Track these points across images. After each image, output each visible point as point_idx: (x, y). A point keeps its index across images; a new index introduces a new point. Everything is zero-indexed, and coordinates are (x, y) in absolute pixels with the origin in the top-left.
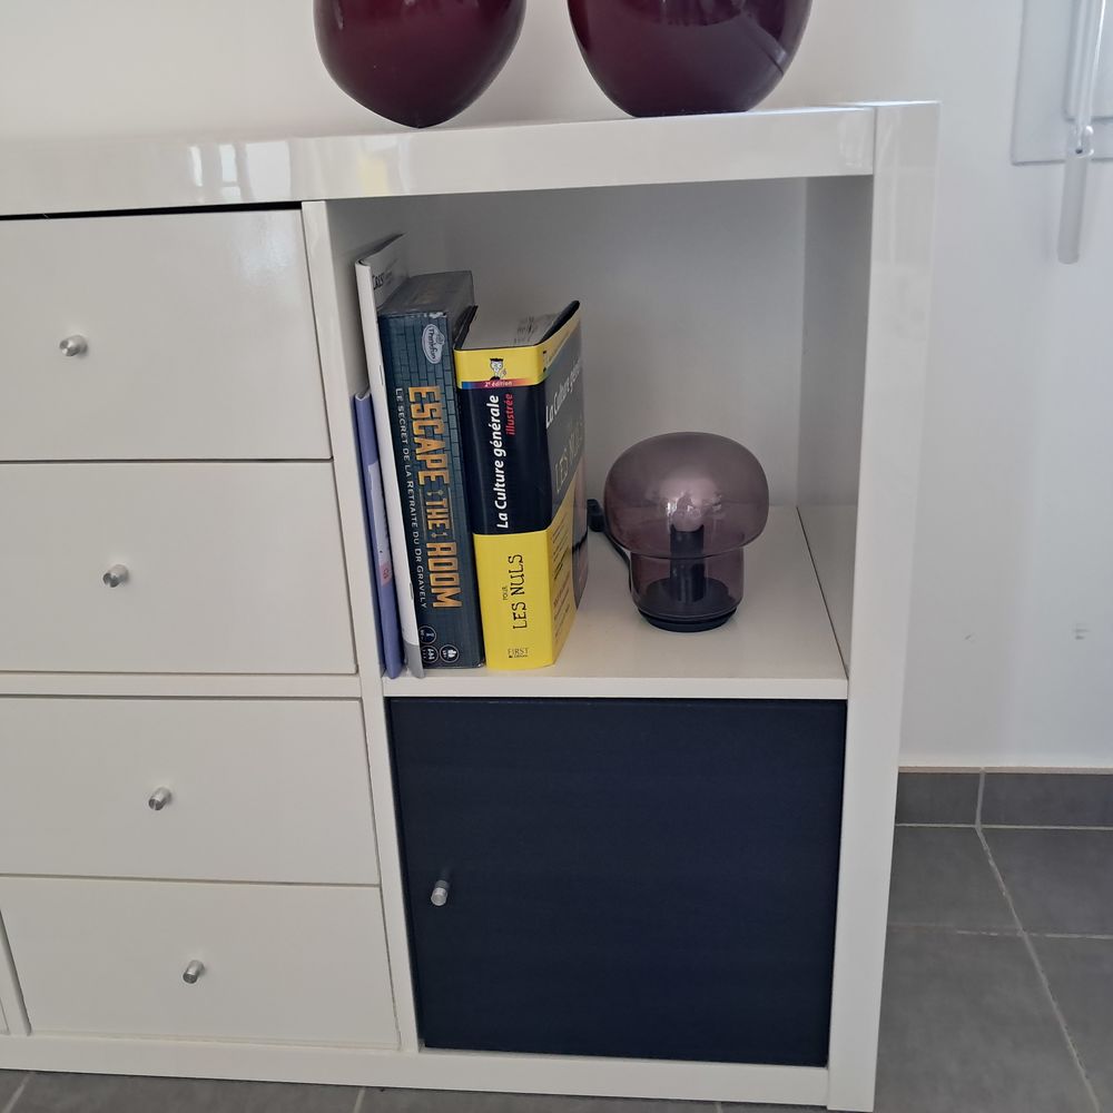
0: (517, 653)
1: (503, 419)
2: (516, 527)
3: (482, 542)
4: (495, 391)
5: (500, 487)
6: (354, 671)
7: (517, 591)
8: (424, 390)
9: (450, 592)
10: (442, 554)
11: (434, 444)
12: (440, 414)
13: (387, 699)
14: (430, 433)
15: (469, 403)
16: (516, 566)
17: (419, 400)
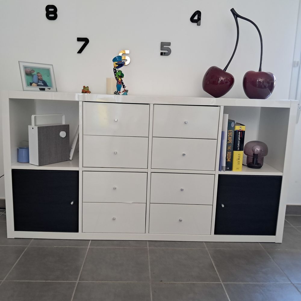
0: (238, 169)
1: (240, 135)
2: (240, 150)
3: (235, 152)
4: (240, 131)
5: (239, 144)
6: (215, 170)
7: (239, 159)
8: (231, 131)
9: (230, 159)
10: (230, 153)
11: (231, 138)
12: (232, 134)
13: (219, 175)
14: (230, 136)
15: (236, 133)
16: (239, 156)
17: (230, 132)
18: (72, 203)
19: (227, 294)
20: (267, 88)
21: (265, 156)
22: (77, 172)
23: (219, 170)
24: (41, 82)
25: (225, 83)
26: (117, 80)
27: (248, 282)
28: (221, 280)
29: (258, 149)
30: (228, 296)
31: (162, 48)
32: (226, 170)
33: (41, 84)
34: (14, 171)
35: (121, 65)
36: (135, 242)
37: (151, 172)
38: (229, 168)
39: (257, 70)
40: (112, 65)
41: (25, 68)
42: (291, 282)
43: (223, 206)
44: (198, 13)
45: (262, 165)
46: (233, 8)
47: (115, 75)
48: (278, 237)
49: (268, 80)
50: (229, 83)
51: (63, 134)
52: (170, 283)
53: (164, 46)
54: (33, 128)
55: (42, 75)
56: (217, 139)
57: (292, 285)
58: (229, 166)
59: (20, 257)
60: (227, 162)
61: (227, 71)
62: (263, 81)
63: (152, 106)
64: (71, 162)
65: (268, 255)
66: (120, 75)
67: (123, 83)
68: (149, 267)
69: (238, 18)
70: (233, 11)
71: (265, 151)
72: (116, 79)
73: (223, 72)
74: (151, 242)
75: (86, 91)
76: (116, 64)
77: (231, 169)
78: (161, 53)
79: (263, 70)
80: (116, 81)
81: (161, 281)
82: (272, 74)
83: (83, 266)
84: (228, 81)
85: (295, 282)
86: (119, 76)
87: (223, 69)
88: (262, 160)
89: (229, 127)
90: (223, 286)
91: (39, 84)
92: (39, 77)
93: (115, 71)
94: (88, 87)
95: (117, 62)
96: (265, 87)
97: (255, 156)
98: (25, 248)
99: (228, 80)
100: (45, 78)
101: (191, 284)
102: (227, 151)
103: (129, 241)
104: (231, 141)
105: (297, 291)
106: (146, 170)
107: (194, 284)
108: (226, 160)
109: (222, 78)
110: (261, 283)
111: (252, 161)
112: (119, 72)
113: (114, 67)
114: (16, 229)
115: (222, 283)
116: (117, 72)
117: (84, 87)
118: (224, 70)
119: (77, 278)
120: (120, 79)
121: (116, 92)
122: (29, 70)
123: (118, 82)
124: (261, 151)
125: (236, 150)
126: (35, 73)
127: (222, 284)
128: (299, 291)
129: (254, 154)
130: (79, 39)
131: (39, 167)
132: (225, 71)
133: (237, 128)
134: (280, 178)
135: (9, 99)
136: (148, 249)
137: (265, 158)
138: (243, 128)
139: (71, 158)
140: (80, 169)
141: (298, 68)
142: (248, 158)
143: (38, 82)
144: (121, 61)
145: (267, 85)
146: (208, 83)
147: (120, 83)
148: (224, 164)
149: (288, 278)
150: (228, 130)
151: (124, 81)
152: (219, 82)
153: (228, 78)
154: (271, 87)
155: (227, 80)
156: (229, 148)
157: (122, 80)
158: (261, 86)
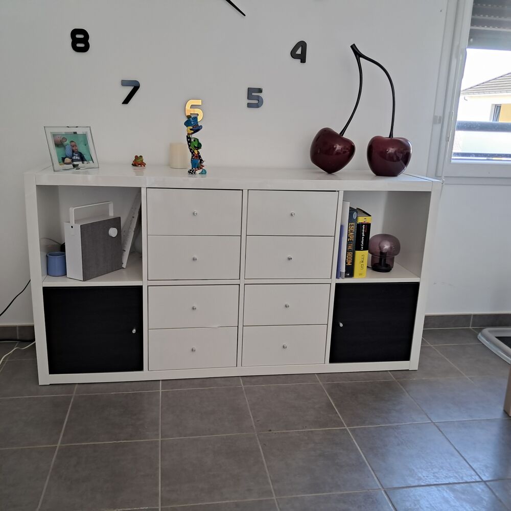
0: (360, 274)
1: (365, 229)
2: (364, 250)
3: (357, 252)
4: (364, 224)
5: (362, 242)
6: (330, 278)
7: (362, 262)
8: (352, 224)
9: (350, 262)
10: (350, 254)
11: (352, 234)
12: (354, 228)
13: (336, 284)
14: (351, 232)
15: (359, 226)
16: (363, 257)
17: (351, 226)
18: (134, 331)
19: (354, 440)
20: (401, 161)
21: (396, 255)
22: (140, 288)
23: (337, 277)
24: (77, 155)
25: (342, 152)
26: (193, 153)
27: (379, 425)
28: (345, 425)
29: (386, 246)
30: (356, 444)
31: (250, 97)
32: (346, 277)
33: (77, 158)
34: (46, 290)
35: (197, 129)
36: (223, 379)
37: (245, 284)
38: (350, 275)
39: (386, 135)
40: (185, 130)
41: (54, 135)
42: (431, 421)
43: (341, 325)
44: (302, 45)
45: (392, 267)
46: (354, 44)
47: (189, 146)
48: (413, 363)
49: (402, 149)
50: (349, 152)
51: (113, 232)
52: (281, 433)
53: (254, 94)
54: (72, 227)
55: (77, 145)
56: (334, 236)
57: (432, 424)
58: (350, 271)
59: (68, 412)
60: (347, 267)
61: (344, 136)
62: (396, 151)
63: (245, 192)
64: (124, 272)
65: (402, 387)
66: (196, 146)
67: (200, 157)
68: (251, 414)
69: (361, 58)
70: (354, 47)
71: (396, 248)
72: (191, 151)
73: (339, 138)
74: (245, 378)
75: (140, 162)
76: (191, 130)
77: (352, 275)
78: (248, 103)
79: (395, 136)
80: (190, 155)
81: (270, 431)
82: (406, 141)
83: (160, 417)
84: (347, 151)
85: (436, 420)
86: (194, 146)
87: (339, 133)
88: (392, 260)
89: (351, 219)
90: (349, 432)
91: (74, 158)
92: (74, 148)
93: (189, 140)
94: (141, 156)
95: (191, 127)
96: (398, 159)
97: (383, 255)
98: (71, 398)
99: (347, 149)
100: (81, 149)
101: (309, 431)
102: (347, 251)
103: (216, 379)
104: (353, 238)
105: (438, 431)
106: (237, 282)
107: (311, 431)
108: (346, 263)
109: (338, 147)
110: (396, 424)
111: (378, 262)
112: (194, 140)
113: (188, 134)
114: (51, 372)
115: (347, 428)
116: (192, 140)
117: (136, 157)
118: (341, 133)
119: (158, 435)
120: (196, 152)
121: (191, 170)
122: (59, 139)
123: (193, 155)
124: (391, 248)
125: (359, 249)
126: (68, 142)
127: (348, 430)
128: (441, 432)
129: (381, 253)
130: (125, 83)
131: (84, 282)
132: (343, 135)
133: (361, 220)
134: (416, 286)
135: (37, 186)
136: (243, 389)
137: (396, 258)
138: (368, 220)
139: (124, 266)
140: (144, 283)
141: (440, 125)
142: (373, 258)
143: (73, 156)
144: (198, 125)
145: (401, 156)
146: (319, 152)
147: (196, 157)
148: (343, 270)
149: (427, 416)
150: (349, 222)
151: (201, 154)
152: (335, 153)
153: (347, 147)
154: (406, 158)
155: (344, 149)
156: (350, 247)
157: (199, 153)
158: (391, 158)
